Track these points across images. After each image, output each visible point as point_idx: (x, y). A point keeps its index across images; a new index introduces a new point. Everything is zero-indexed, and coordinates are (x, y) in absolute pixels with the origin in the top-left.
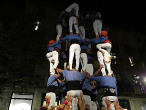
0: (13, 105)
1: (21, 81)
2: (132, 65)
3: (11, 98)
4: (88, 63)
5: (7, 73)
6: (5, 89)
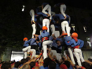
0: (13, 57)
2: (85, 31)
3: (11, 54)
4: (56, 30)
6: (7, 48)
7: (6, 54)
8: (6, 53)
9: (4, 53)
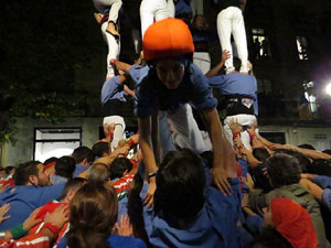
1: (47, 102)
2: (301, 57)
3: (35, 141)
5: (12, 87)
6: (15, 121)
7: (13, 141)
8: (16, 137)
9: (7, 137)
